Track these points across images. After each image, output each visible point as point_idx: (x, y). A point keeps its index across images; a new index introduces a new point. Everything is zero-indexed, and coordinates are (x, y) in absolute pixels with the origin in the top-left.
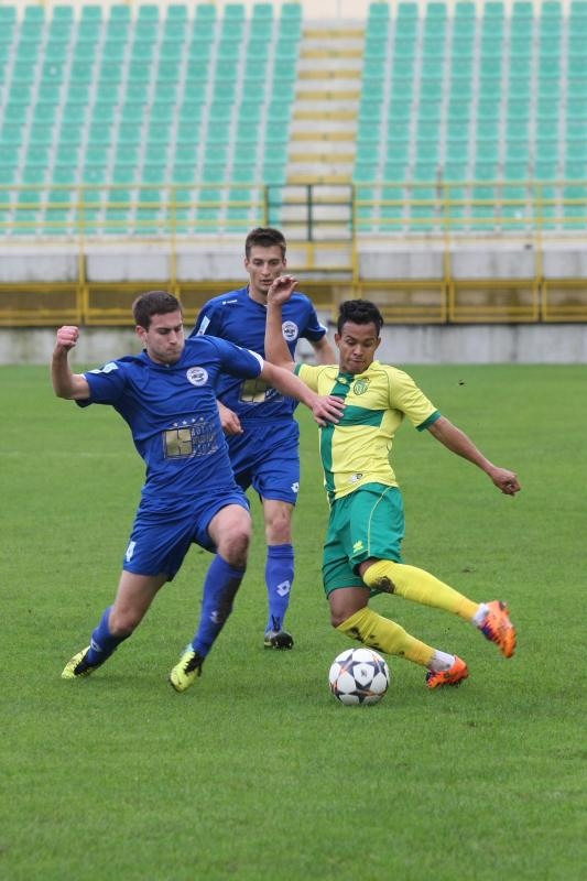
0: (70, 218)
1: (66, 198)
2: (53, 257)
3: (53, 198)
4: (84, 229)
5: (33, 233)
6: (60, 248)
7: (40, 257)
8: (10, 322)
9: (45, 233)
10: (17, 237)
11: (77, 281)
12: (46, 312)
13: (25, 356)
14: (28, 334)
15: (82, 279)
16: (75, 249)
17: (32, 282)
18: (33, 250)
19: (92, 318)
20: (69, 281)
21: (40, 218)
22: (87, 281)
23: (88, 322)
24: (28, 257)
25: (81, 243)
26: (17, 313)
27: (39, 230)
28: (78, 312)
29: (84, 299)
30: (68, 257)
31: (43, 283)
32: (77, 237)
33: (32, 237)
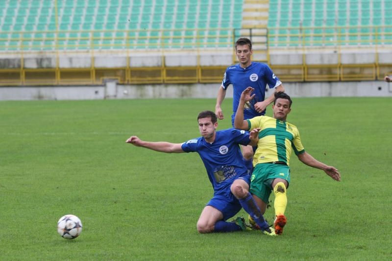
0: (159, 42)
1: (157, 34)
2: (152, 57)
3: (152, 34)
4: (164, 46)
5: (144, 48)
6: (155, 54)
7: (147, 57)
8: (136, 82)
9: (149, 48)
10: (138, 49)
11: (161, 66)
12: (149, 78)
13: (142, 95)
14: (142, 87)
15: (163, 65)
16: (160, 54)
17: (144, 67)
18: (145, 54)
19: (167, 80)
20: (158, 66)
21: (147, 42)
22: (165, 66)
23: (166, 82)
24: (142, 57)
25: (163, 52)
26: (138, 79)
27: (147, 47)
28: (161, 78)
29: (164, 73)
30: (158, 57)
31: (148, 67)
32: (161, 49)
33: (144, 50)
